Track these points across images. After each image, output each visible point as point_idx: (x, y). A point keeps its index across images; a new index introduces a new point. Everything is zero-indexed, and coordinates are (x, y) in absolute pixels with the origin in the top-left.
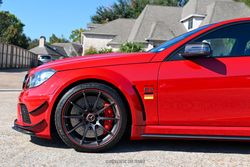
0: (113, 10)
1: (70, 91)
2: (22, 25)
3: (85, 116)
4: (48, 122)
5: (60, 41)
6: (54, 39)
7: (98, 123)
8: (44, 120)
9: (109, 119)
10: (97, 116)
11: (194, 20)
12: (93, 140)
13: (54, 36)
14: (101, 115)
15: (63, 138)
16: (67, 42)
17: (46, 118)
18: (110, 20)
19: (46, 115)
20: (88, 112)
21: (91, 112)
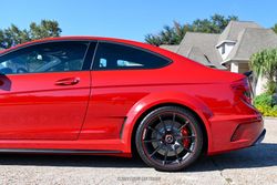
11: (226, 46)
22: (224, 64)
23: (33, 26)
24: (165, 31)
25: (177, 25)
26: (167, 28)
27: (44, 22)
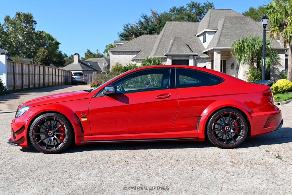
0: (139, 26)
1: (37, 119)
2: (58, 44)
3: (48, 132)
4: (26, 138)
5: (94, 56)
6: (89, 54)
7: (55, 137)
8: (23, 137)
9: (62, 134)
10: (54, 132)
11: (207, 34)
12: (53, 146)
13: (89, 51)
14: (57, 131)
15: (35, 146)
16: (102, 56)
17: (24, 135)
18: (137, 36)
19: (24, 133)
20: (49, 130)
21: (51, 130)
22: (206, 53)
23: (7, 19)
24: (143, 20)
25: (155, 14)
26: (145, 17)
27: (19, 15)
